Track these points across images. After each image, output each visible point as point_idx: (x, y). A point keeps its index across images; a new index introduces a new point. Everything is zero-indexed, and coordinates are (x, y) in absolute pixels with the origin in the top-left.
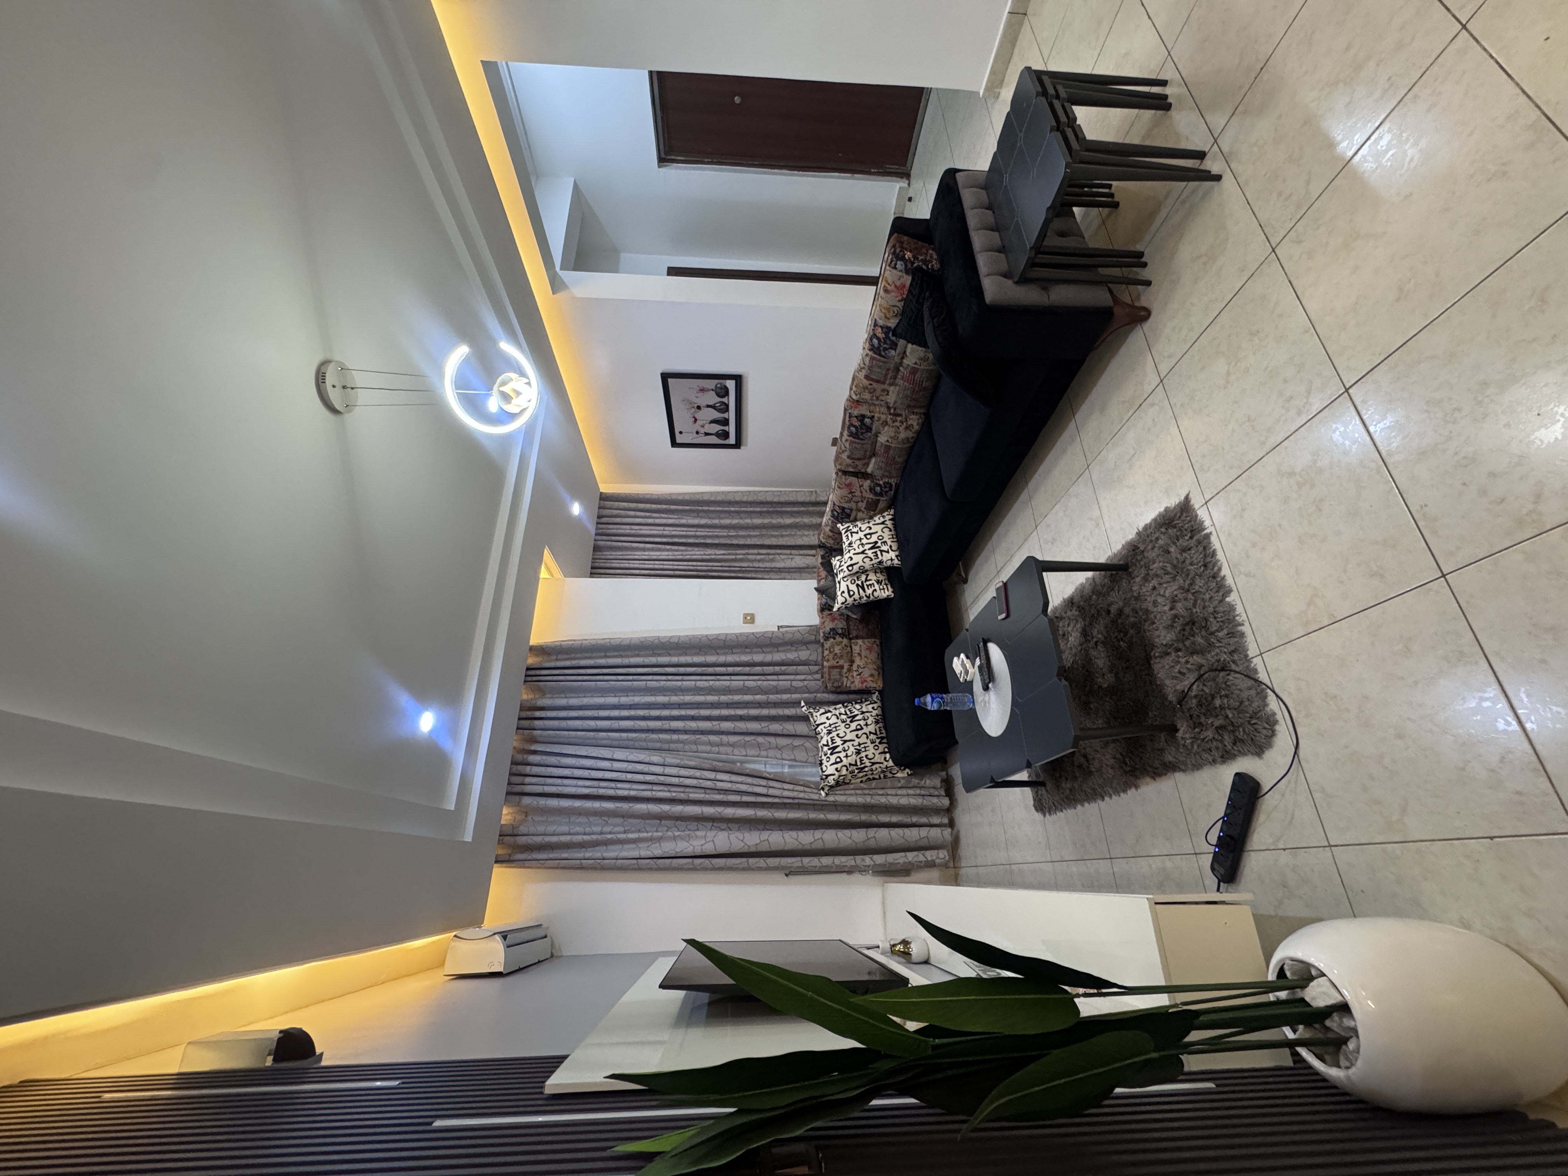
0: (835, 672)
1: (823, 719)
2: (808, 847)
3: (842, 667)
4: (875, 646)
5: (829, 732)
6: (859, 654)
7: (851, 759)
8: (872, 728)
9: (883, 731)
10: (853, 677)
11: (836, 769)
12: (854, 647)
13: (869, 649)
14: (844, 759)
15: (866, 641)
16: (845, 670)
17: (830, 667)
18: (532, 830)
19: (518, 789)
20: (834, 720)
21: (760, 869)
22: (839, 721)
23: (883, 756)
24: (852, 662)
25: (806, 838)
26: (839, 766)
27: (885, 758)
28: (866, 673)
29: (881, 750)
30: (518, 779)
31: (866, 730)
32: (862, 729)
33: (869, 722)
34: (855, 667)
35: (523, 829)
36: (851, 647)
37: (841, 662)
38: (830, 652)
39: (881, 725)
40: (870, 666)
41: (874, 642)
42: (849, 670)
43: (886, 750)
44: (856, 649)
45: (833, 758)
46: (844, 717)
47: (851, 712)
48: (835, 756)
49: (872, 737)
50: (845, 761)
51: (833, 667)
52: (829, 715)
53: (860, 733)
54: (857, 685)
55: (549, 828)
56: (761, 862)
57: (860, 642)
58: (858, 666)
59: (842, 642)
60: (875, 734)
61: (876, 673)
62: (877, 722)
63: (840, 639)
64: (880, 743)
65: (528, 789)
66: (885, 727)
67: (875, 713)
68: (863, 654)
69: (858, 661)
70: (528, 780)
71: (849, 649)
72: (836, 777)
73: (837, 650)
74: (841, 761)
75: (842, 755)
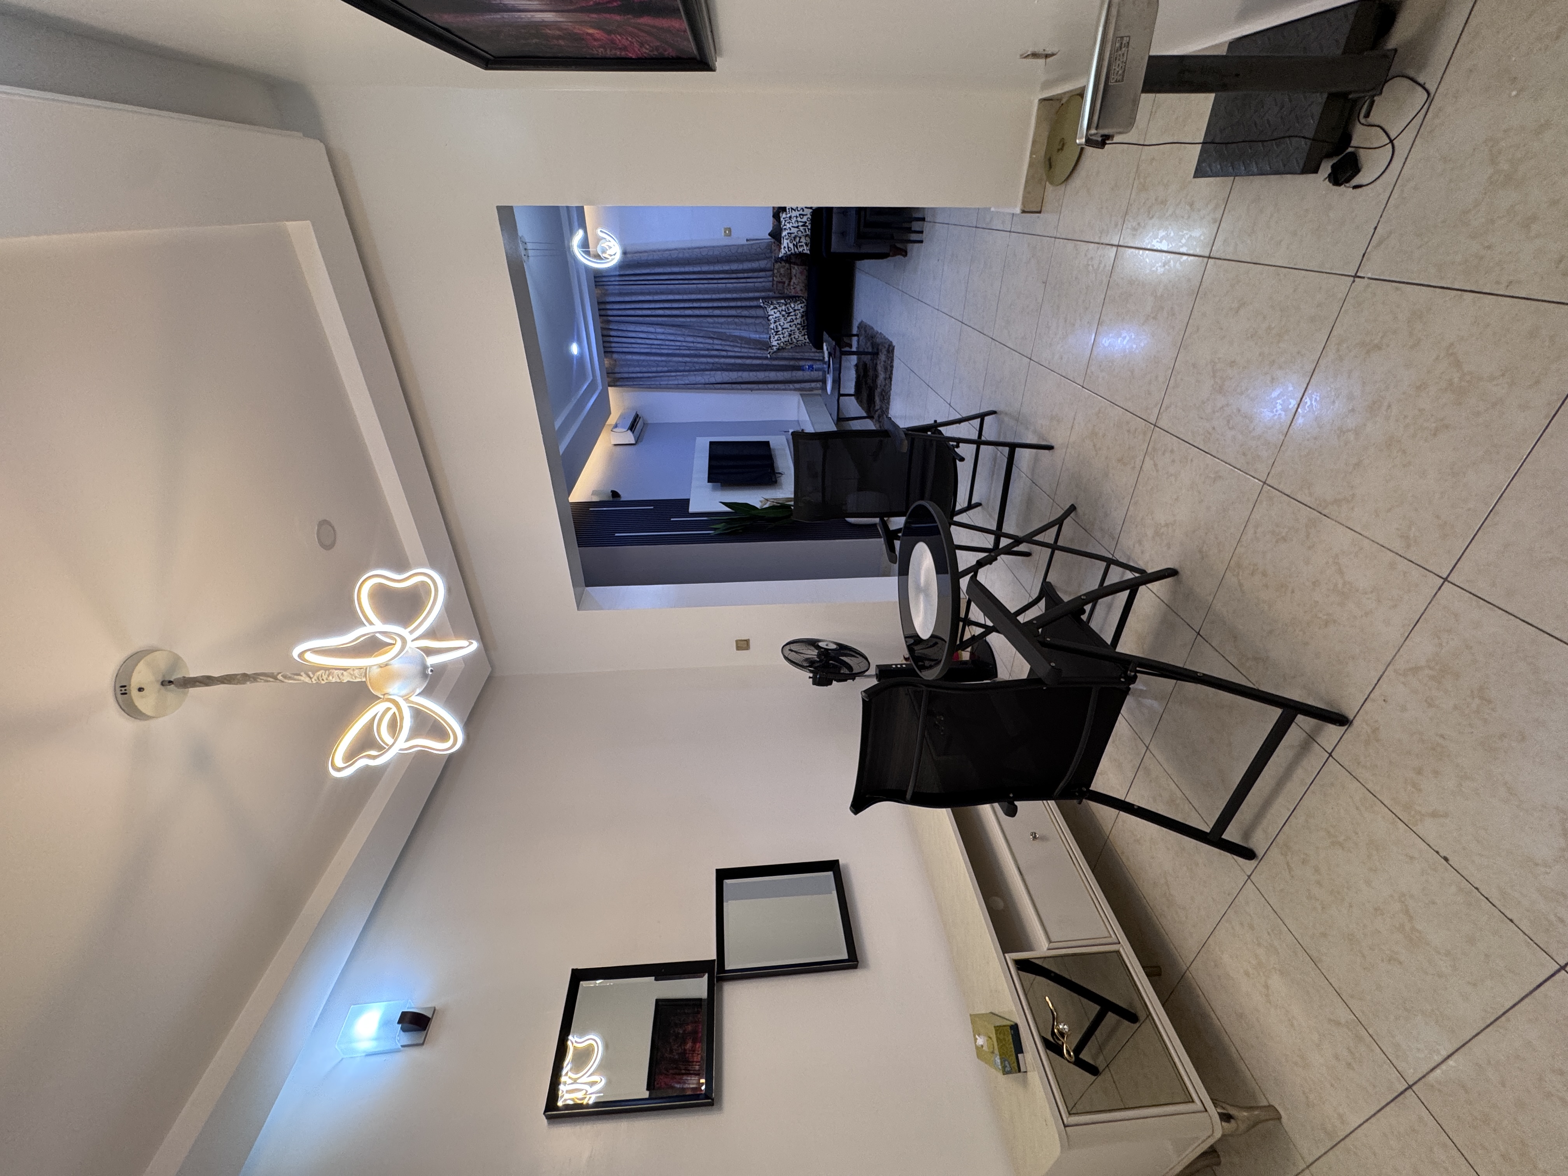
0: (780, 285)
1: (772, 312)
2: (762, 380)
3: (784, 283)
4: (805, 271)
5: (775, 322)
6: (795, 276)
7: (786, 339)
8: (799, 321)
9: (806, 322)
10: (790, 289)
11: (778, 344)
12: (792, 270)
13: (801, 273)
14: (782, 339)
15: (800, 267)
16: (786, 284)
17: (777, 282)
18: (622, 370)
19: (610, 350)
20: (778, 314)
21: (738, 389)
22: (781, 316)
23: (803, 337)
24: (791, 279)
25: (761, 376)
26: (779, 342)
27: (805, 338)
28: (798, 288)
29: (803, 334)
30: (608, 345)
31: (795, 322)
32: (793, 321)
33: (798, 317)
34: (792, 283)
35: (617, 370)
36: (791, 269)
37: (784, 279)
38: (778, 272)
39: (804, 318)
40: (801, 284)
41: (805, 269)
42: (789, 285)
43: (806, 333)
44: (794, 271)
45: (776, 337)
46: (784, 313)
47: (788, 310)
48: (777, 336)
49: (799, 326)
50: (783, 340)
51: (780, 282)
52: (776, 310)
53: (792, 324)
54: (793, 293)
55: (630, 369)
56: (738, 386)
57: (796, 267)
58: (794, 283)
59: (785, 266)
60: (801, 324)
61: (804, 289)
62: (802, 316)
63: (784, 264)
64: (803, 330)
65: (614, 350)
66: (807, 319)
67: (802, 310)
68: (797, 275)
69: (794, 280)
70: (613, 345)
71: (789, 271)
72: (777, 347)
73: (782, 271)
74: (781, 340)
75: (781, 336)
